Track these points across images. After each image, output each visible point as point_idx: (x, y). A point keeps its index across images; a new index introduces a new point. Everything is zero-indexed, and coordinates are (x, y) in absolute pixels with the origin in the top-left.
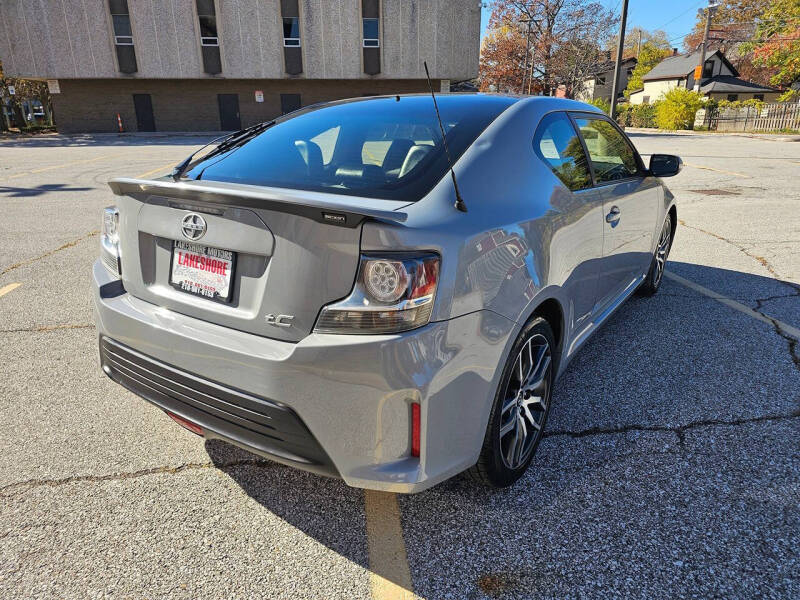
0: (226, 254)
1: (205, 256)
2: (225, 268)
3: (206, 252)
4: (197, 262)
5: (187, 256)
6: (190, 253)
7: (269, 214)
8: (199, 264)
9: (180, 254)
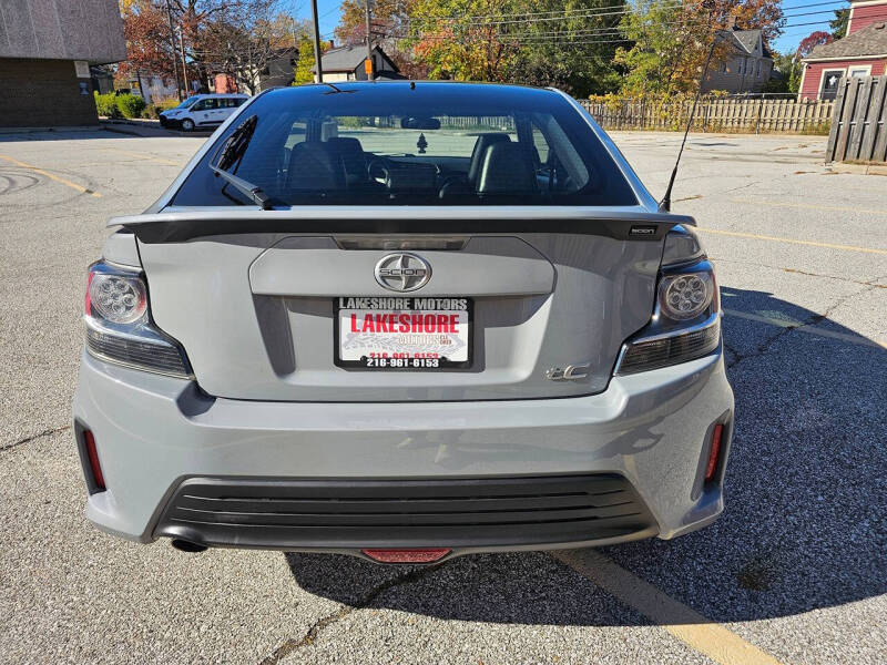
0: (454, 303)
1: (409, 312)
2: (453, 323)
3: (411, 306)
4: (392, 322)
5: (368, 317)
6: (374, 313)
7: (541, 238)
8: (396, 327)
9: (354, 317)
